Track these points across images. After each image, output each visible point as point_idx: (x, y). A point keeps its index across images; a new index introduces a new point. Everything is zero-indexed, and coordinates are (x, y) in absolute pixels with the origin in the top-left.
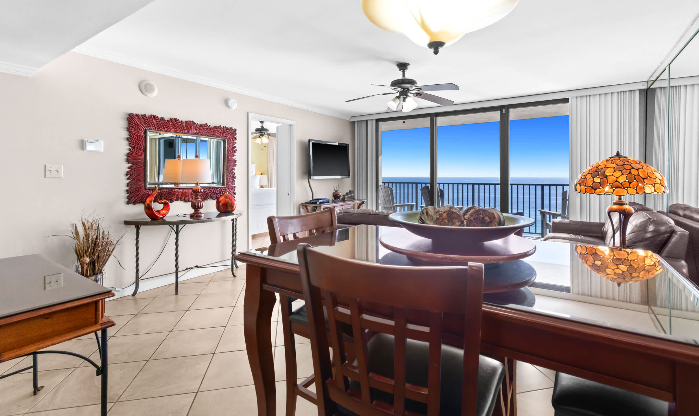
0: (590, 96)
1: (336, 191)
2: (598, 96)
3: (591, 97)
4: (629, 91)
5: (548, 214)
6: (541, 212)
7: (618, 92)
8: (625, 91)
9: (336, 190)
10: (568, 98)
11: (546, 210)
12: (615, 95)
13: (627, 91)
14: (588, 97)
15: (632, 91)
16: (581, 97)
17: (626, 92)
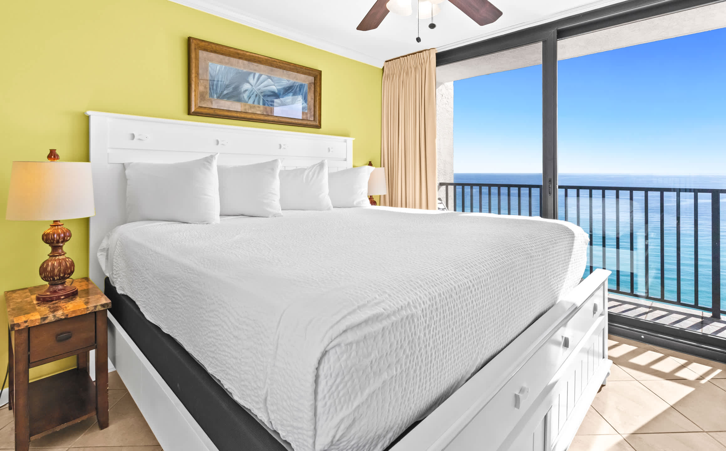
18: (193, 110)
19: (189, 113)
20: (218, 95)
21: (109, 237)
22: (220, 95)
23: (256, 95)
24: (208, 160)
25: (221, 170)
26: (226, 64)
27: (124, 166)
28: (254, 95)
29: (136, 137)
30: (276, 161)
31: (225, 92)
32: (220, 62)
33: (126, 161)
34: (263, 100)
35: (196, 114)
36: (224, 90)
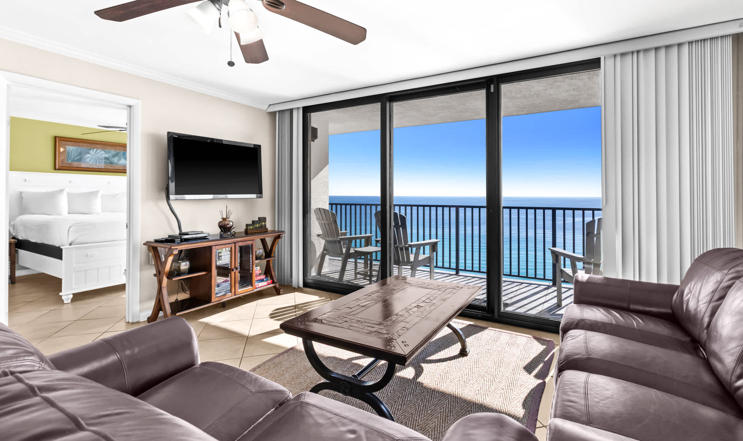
0: (638, 52)
1: (224, 219)
2: (653, 52)
3: (641, 55)
4: (711, 39)
5: (562, 256)
6: (553, 252)
7: (691, 43)
8: (704, 40)
9: (225, 217)
10: (599, 59)
11: (559, 249)
12: (685, 48)
13: (707, 39)
14: (635, 55)
15: (717, 38)
16: (623, 55)
17: (706, 42)
18: (57, 168)
19: (55, 169)
20: (72, 160)
21: (14, 221)
22: (73, 160)
23: (95, 159)
24: (62, 191)
25: (69, 195)
26: (76, 146)
27: (21, 193)
28: (93, 159)
29: (27, 181)
30: (99, 191)
31: (76, 159)
32: (73, 146)
33: (22, 191)
34: (99, 162)
35: (59, 169)
36: (75, 158)
